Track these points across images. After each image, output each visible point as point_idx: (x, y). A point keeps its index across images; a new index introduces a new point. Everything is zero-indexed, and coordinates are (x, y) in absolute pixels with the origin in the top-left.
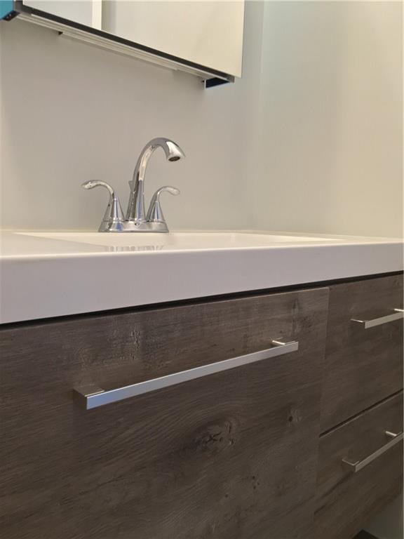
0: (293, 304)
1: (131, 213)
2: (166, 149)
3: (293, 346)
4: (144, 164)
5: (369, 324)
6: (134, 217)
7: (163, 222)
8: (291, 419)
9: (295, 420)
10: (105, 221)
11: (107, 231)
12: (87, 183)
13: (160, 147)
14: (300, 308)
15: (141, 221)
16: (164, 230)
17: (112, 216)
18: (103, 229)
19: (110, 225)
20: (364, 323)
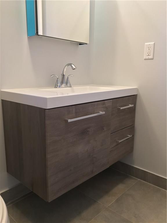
0: (104, 104)
1: (62, 83)
2: (72, 66)
3: (104, 113)
4: (65, 70)
5: (121, 108)
6: (63, 83)
7: (70, 84)
8: (104, 129)
9: (105, 130)
10: (56, 85)
11: (57, 88)
12: (51, 76)
13: (70, 66)
14: (105, 105)
15: (65, 84)
16: (71, 87)
17: (58, 84)
18: (55, 87)
19: (58, 86)
20: (120, 108)
